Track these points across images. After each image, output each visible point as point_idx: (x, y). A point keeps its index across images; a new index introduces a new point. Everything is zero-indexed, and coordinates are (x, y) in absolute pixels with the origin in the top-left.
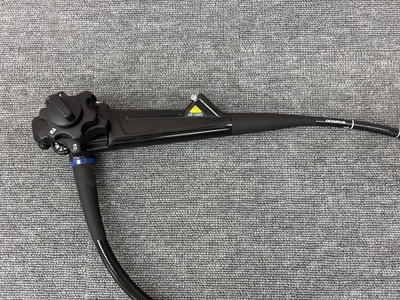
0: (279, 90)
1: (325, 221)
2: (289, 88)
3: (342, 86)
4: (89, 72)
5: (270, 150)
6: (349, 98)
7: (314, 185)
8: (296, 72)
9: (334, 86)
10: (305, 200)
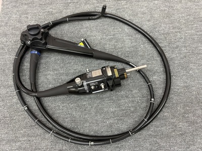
0: (120, 12)
1: (141, 53)
2: (124, 11)
3: (142, 10)
4: (51, 10)
5: (118, 31)
6: (145, 13)
7: (136, 41)
8: (126, 6)
9: (140, 10)
10: (133, 47)
